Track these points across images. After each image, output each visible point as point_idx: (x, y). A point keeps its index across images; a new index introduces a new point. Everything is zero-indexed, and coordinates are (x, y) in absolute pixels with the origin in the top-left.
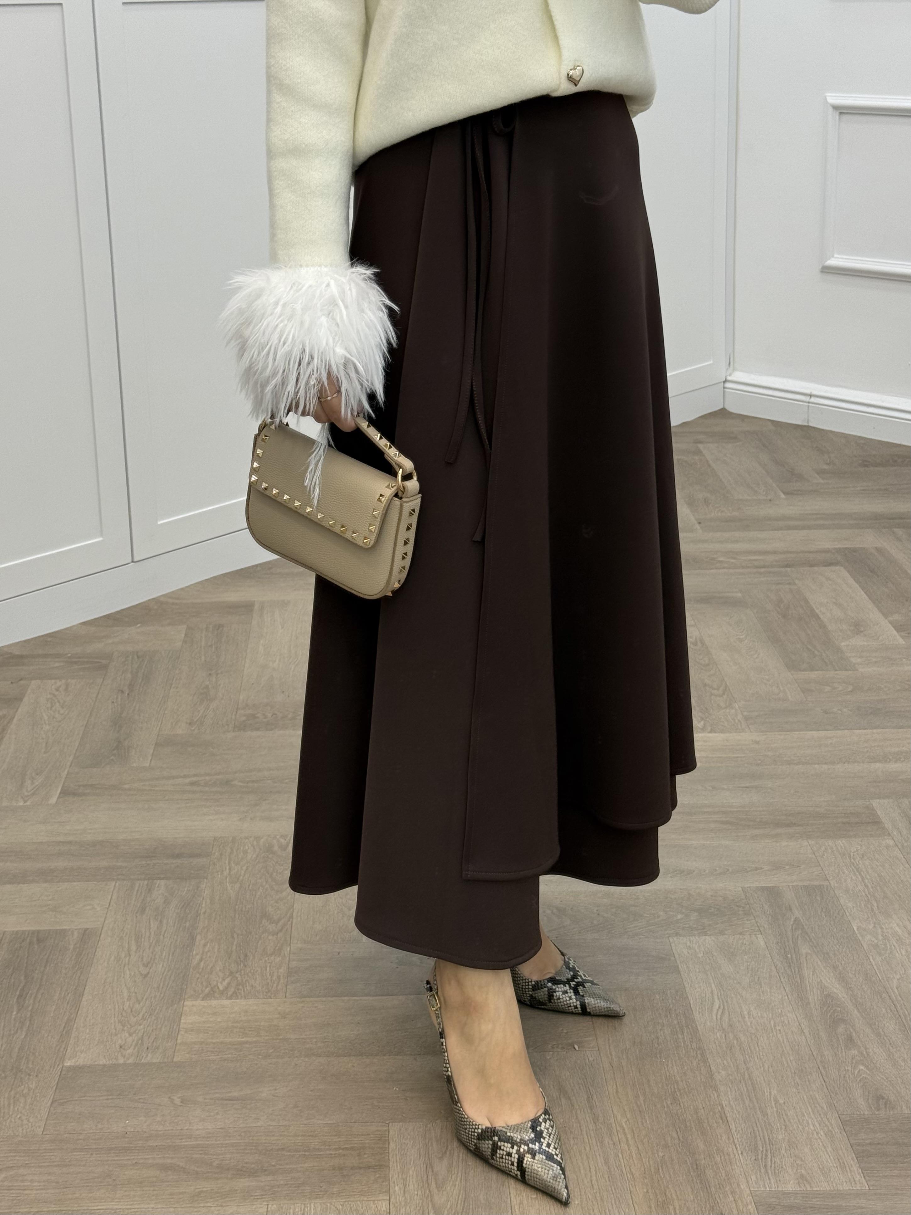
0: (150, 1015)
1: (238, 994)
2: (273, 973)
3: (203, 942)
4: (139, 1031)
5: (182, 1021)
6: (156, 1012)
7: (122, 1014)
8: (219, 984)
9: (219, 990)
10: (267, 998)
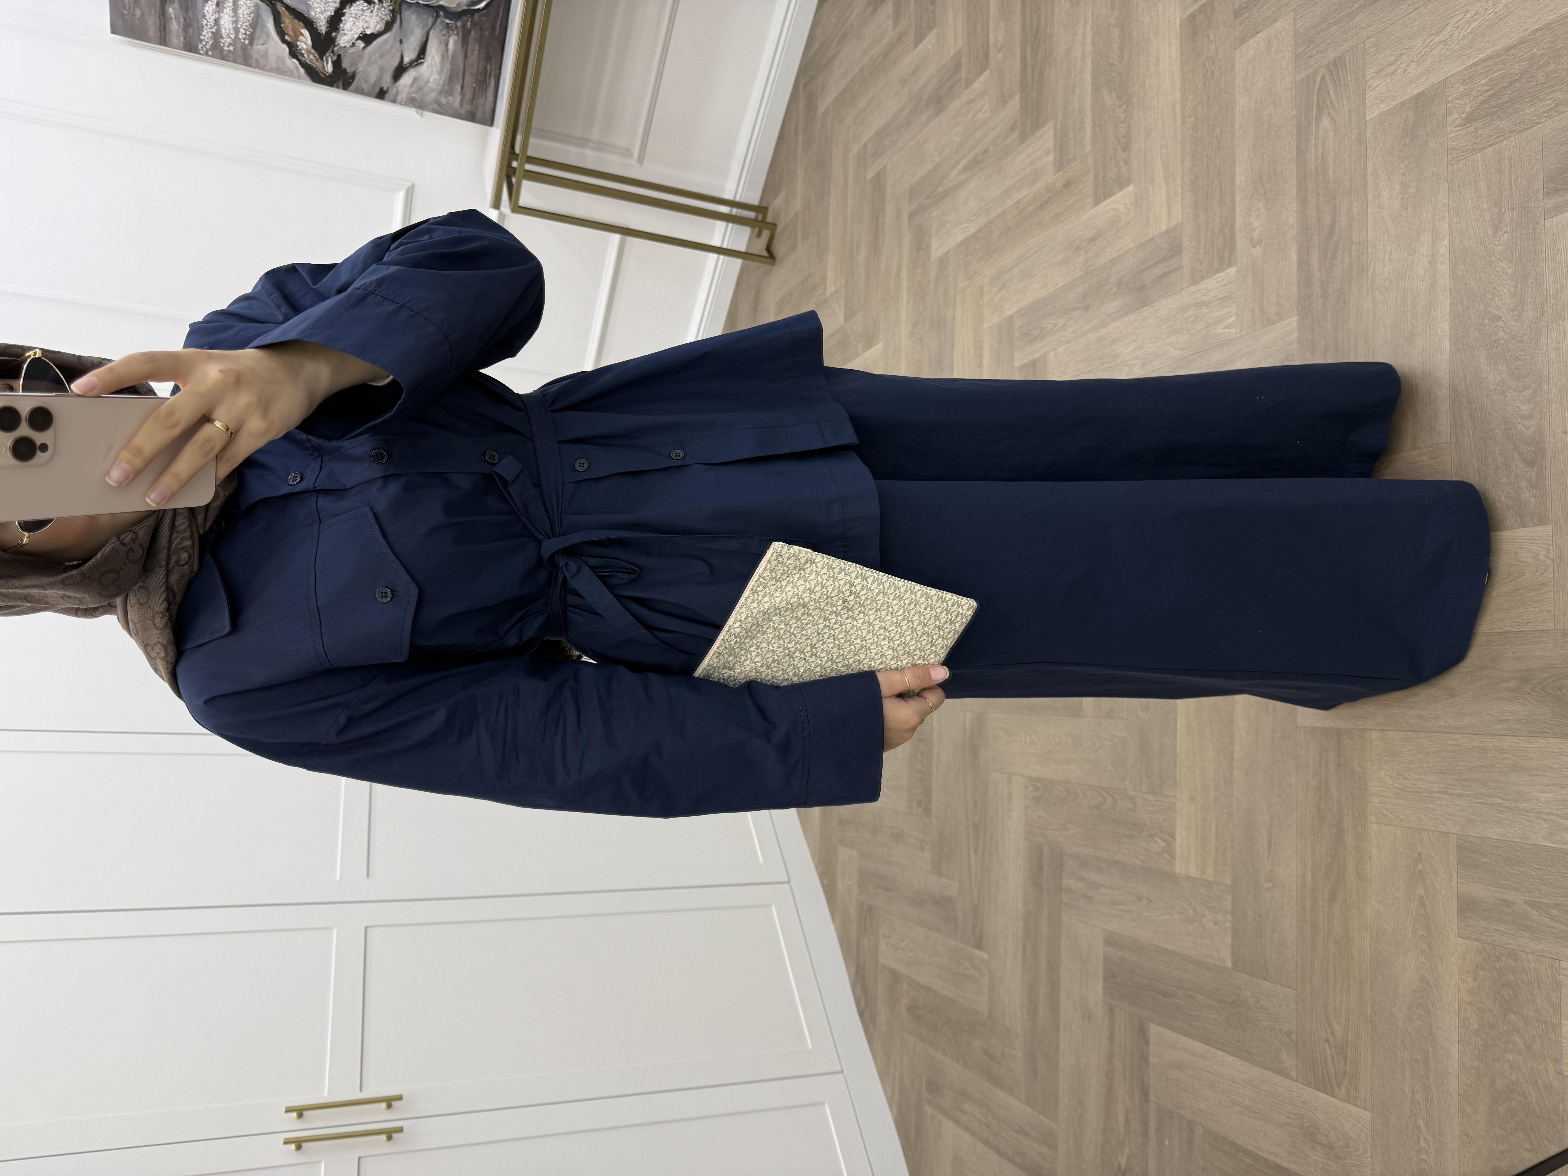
1: (1171, 832)
3: (1122, 856)
6: (1186, 896)
8: (1161, 846)
9: (1167, 846)
10: (1177, 811)
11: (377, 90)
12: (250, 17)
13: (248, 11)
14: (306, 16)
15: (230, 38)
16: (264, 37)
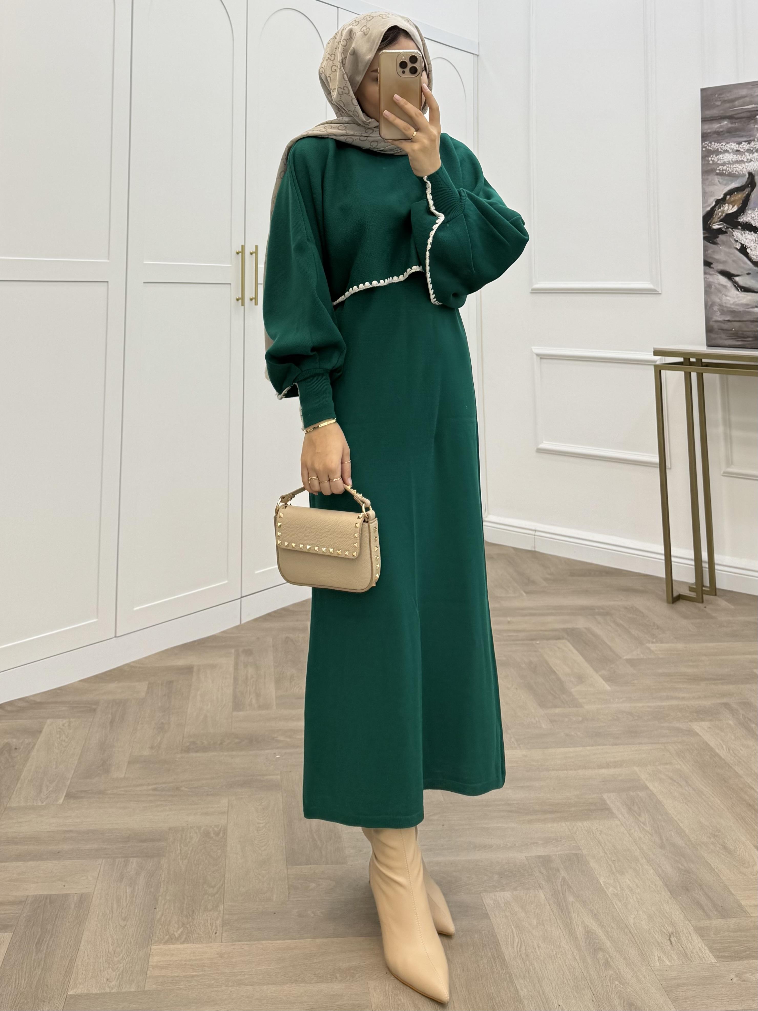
0: (128, 956)
1: (188, 940)
2: (213, 924)
3: (163, 902)
4: (120, 968)
5: (150, 960)
6: (131, 954)
7: (108, 955)
8: (175, 933)
9: (175, 937)
10: (208, 943)
11: (710, 260)
12: (735, 172)
13: (739, 170)
14: (747, 208)
15: (718, 161)
16: (725, 182)
